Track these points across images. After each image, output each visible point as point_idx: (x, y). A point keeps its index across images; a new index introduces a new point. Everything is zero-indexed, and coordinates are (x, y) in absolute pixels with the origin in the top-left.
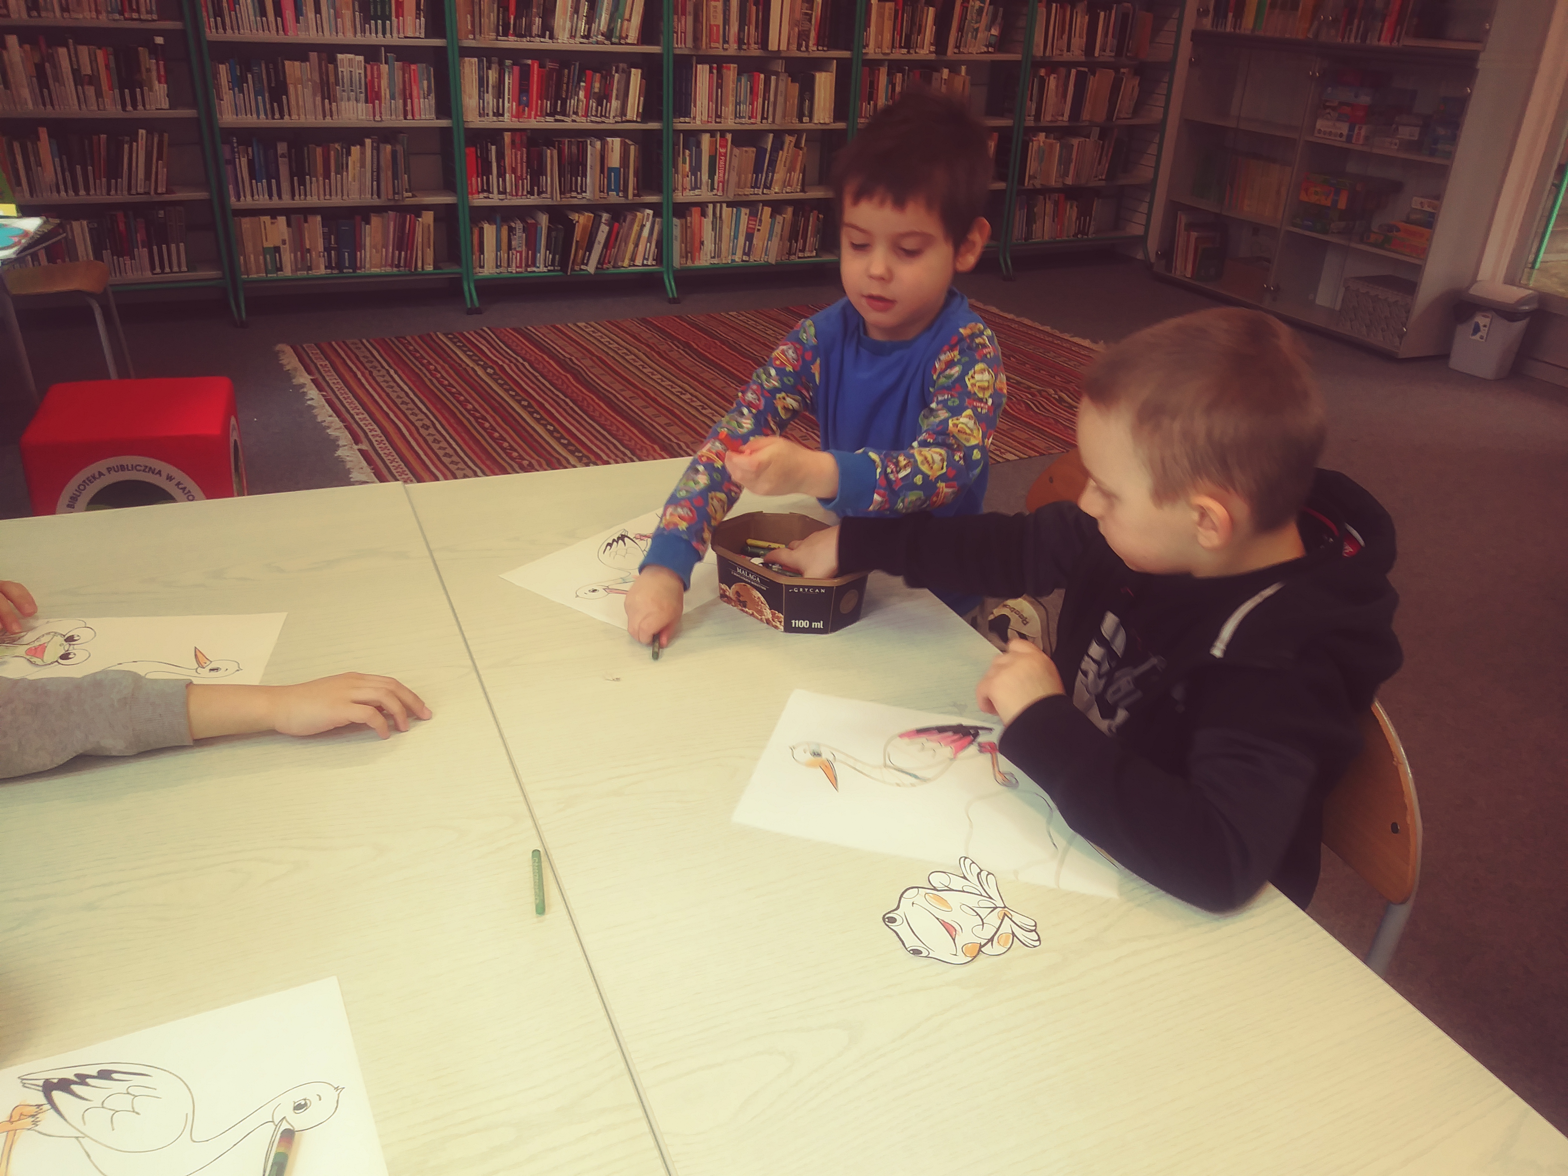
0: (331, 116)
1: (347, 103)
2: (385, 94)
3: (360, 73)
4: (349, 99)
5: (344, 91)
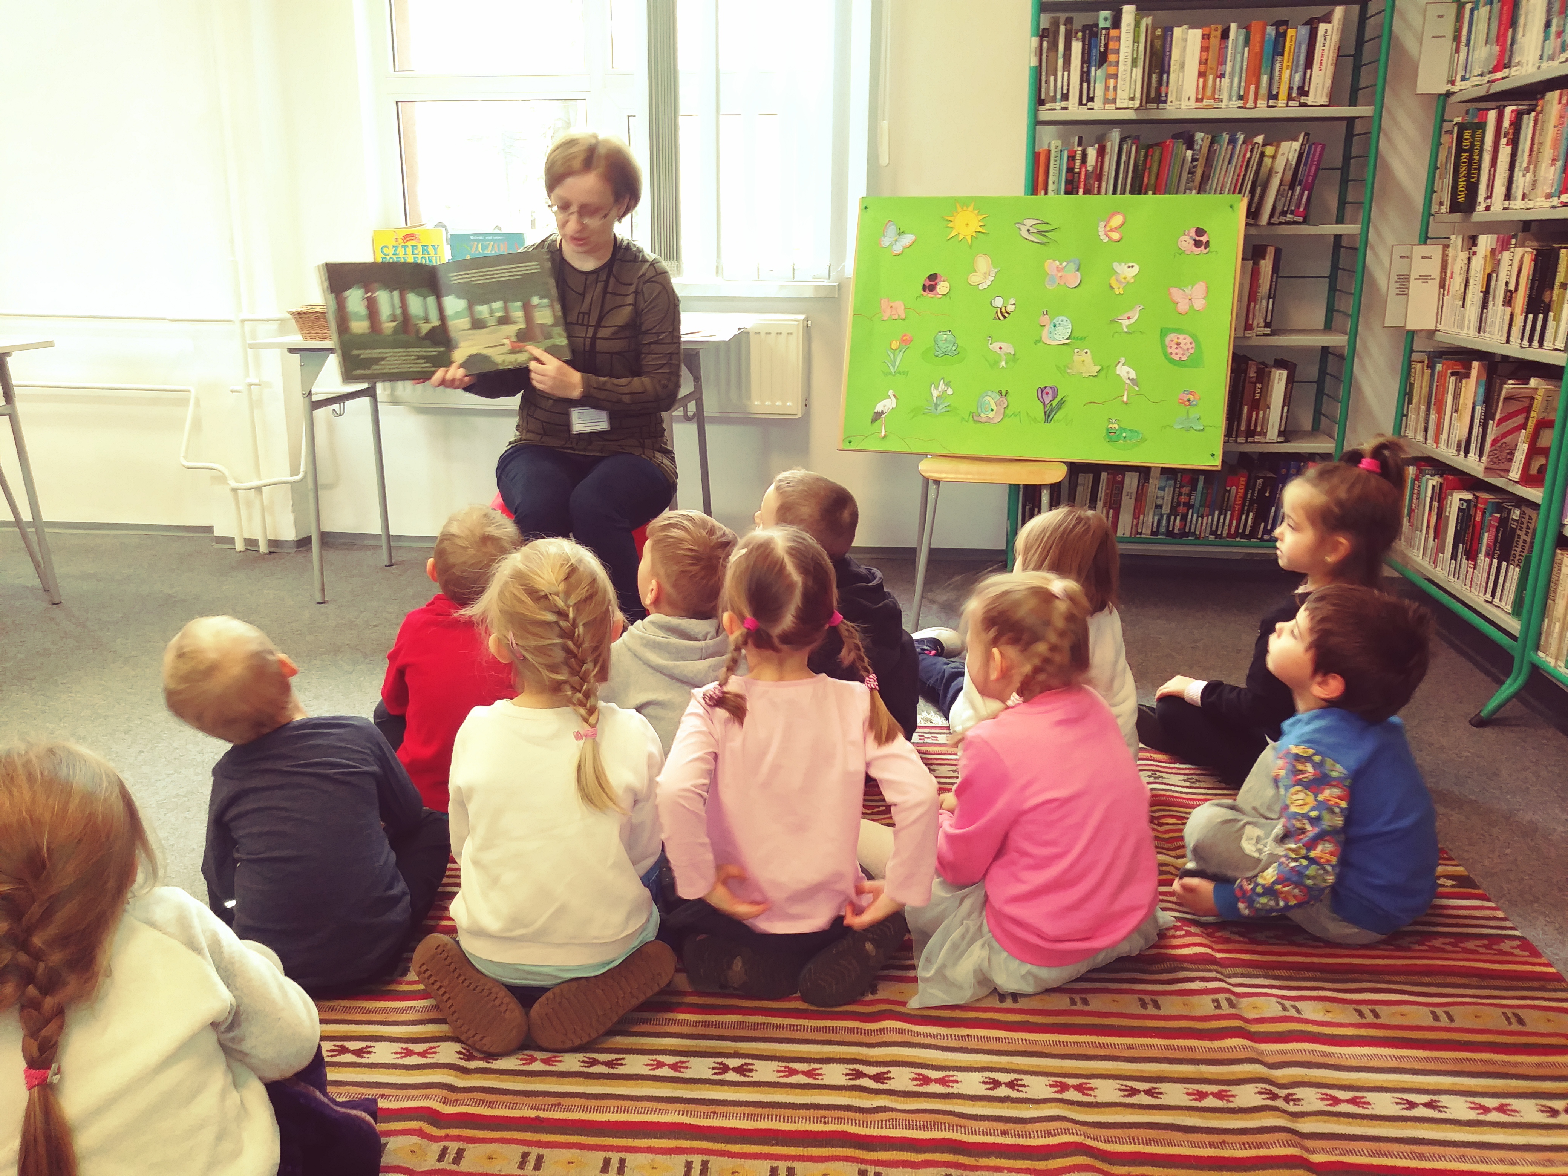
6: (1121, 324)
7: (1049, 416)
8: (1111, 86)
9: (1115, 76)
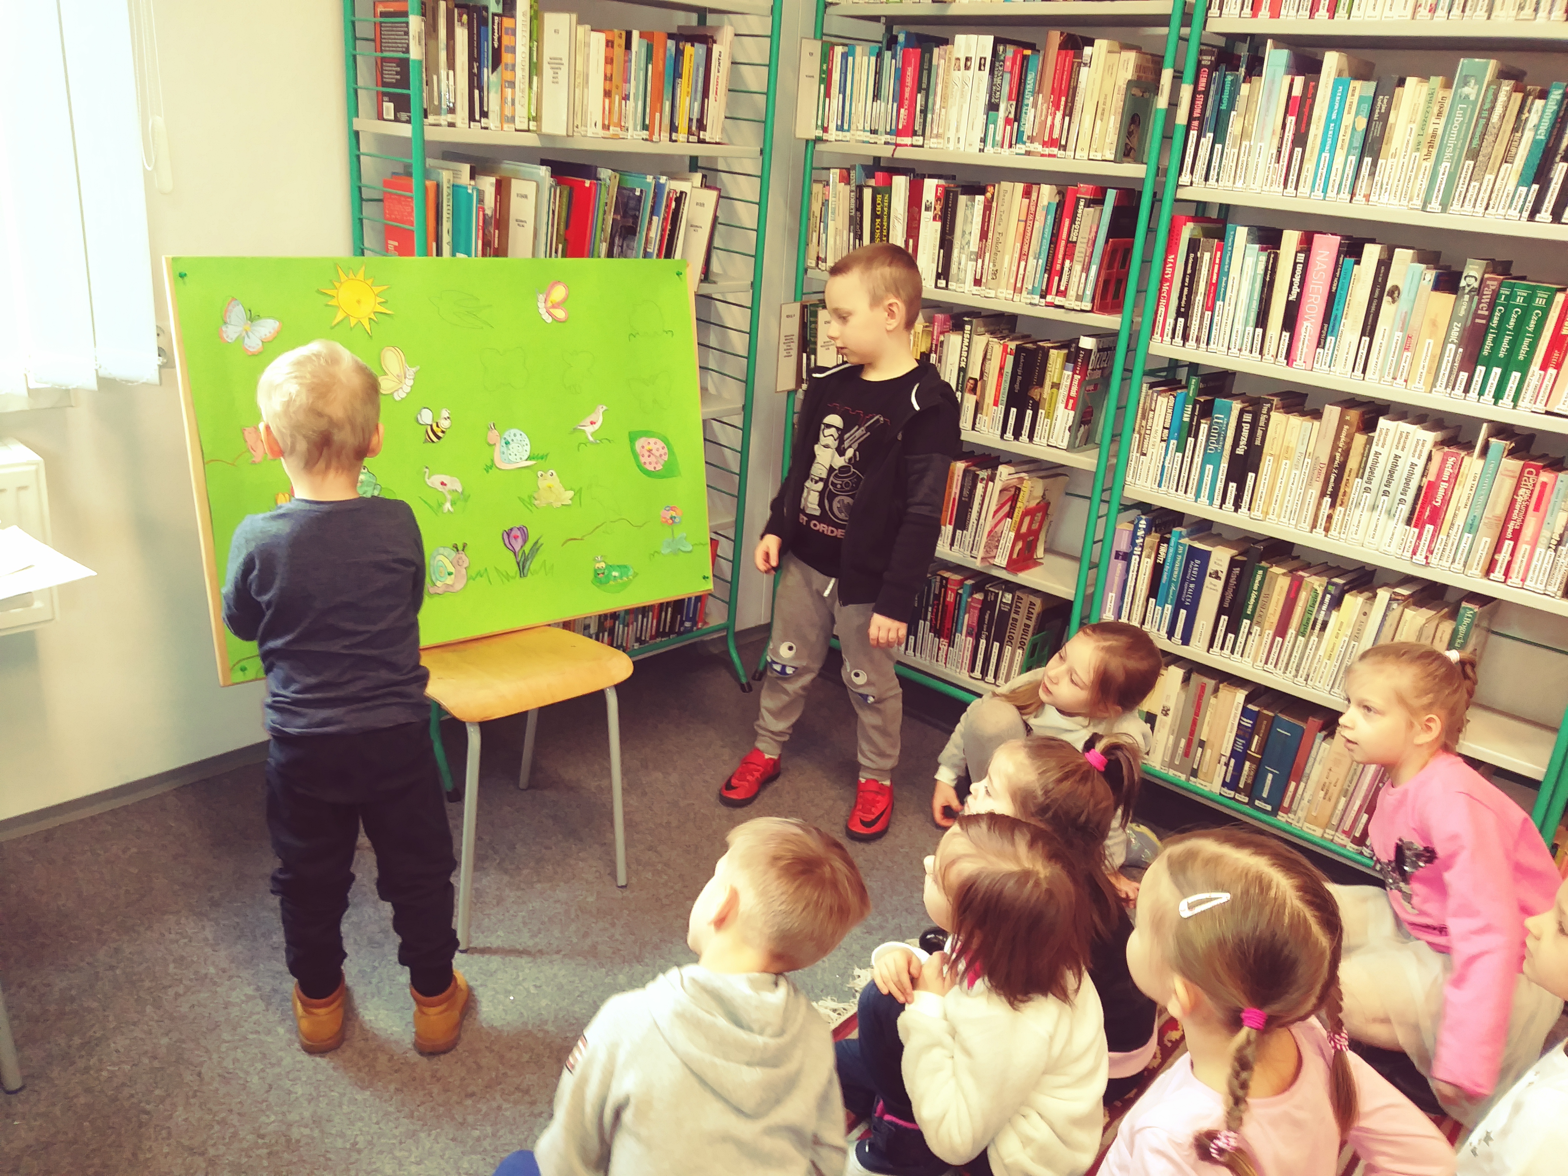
0: (1327, 530)
1: (1366, 514)
2: (1455, 515)
3: (1413, 465)
4: (1374, 508)
5: (1367, 490)
6: (584, 431)
7: (522, 568)
8: (509, 99)
9: (512, 84)
